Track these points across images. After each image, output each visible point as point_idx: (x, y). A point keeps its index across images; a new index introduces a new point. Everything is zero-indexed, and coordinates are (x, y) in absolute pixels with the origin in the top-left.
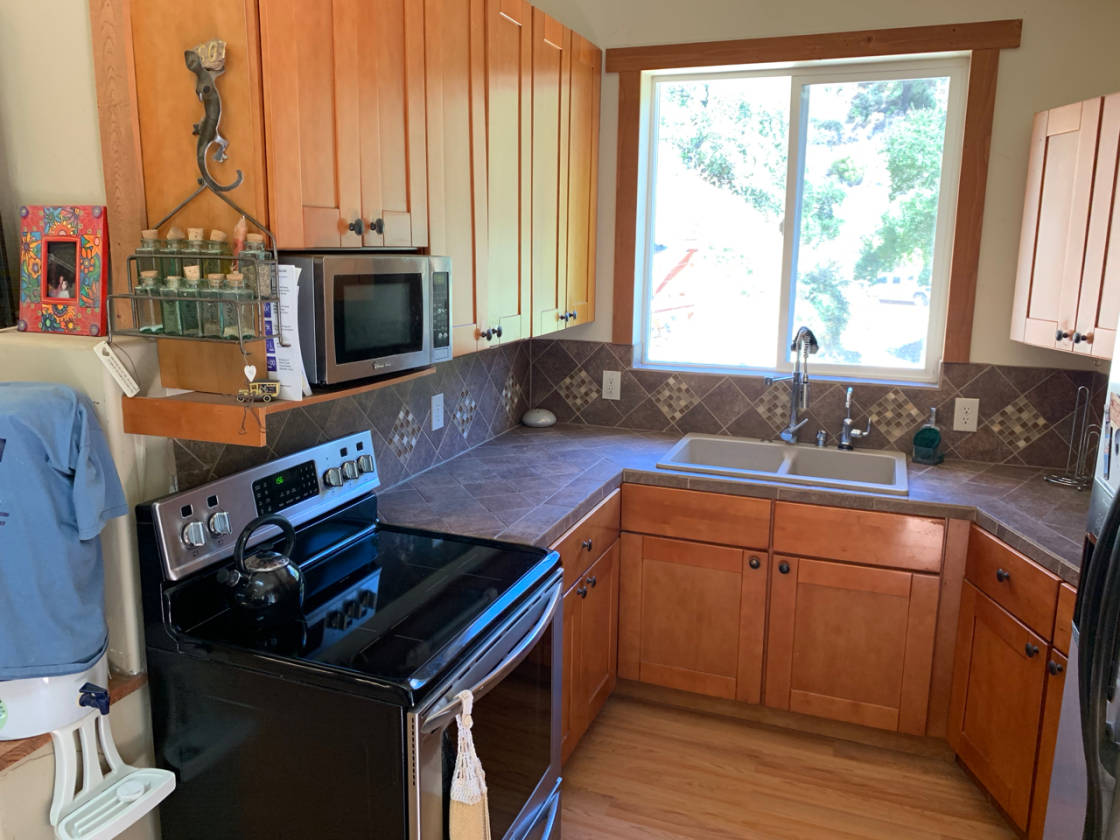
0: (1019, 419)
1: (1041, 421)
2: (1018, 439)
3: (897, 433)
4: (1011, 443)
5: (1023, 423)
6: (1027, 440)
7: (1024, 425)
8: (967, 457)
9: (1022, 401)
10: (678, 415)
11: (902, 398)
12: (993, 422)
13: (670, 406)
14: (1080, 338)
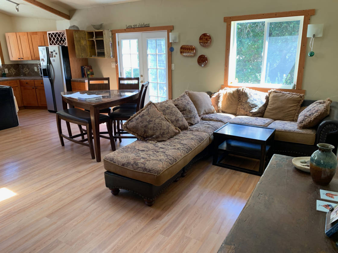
4: (12, 74)
7: (13, 71)
8: (8, 76)
12: (10, 71)
14: (22, 59)
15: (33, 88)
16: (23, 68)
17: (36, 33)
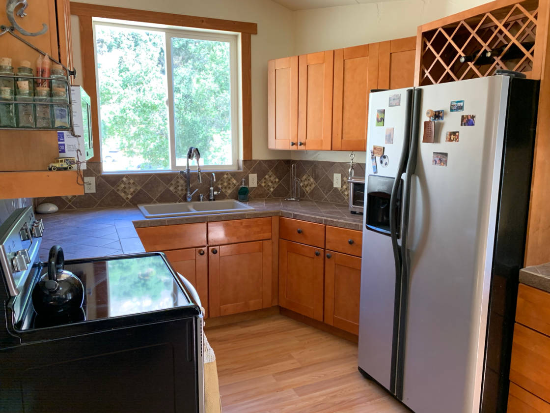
0: (270, 180)
1: (277, 180)
2: (271, 188)
3: (229, 191)
4: (268, 189)
5: (272, 181)
6: (273, 187)
7: (272, 182)
8: (255, 198)
9: (270, 173)
10: (130, 197)
11: (230, 176)
12: (262, 182)
13: (125, 192)
14: (301, 144)
15: (317, 254)
16: (299, 175)
17: (363, 50)
